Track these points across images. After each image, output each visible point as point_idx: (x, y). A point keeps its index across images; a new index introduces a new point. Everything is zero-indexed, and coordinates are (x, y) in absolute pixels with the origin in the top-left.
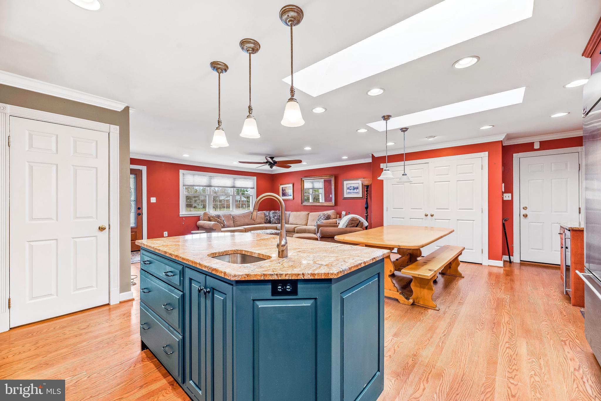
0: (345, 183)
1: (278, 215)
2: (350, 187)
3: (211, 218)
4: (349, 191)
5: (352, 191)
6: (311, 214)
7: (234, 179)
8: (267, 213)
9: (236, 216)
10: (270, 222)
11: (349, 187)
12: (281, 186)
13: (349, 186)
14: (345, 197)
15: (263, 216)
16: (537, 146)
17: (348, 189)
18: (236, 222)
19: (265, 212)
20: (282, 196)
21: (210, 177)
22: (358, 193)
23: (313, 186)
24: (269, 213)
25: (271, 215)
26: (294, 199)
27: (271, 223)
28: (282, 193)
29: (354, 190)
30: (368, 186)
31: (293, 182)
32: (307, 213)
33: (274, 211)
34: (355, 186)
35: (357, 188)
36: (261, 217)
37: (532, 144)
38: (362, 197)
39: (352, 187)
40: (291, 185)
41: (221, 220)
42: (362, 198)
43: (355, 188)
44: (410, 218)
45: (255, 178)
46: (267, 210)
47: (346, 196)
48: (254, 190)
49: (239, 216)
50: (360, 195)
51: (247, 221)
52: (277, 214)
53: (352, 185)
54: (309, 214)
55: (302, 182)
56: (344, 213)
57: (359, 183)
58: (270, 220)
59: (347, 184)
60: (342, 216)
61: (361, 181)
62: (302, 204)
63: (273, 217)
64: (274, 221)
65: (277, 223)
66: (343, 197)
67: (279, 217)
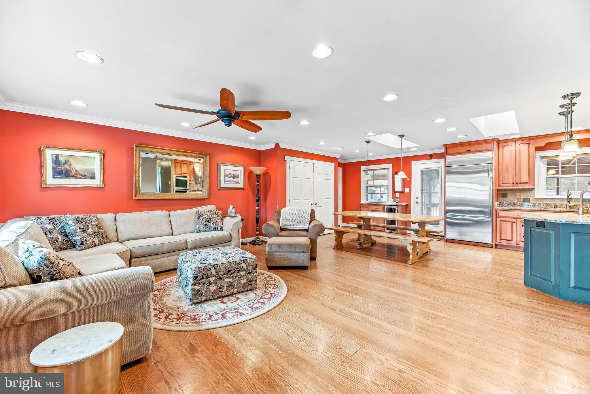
0: (222, 168)
1: (93, 223)
2: (229, 174)
4: (227, 179)
5: (231, 179)
6: (172, 213)
11: (228, 174)
12: (50, 151)
13: (227, 172)
17: (227, 176)
20: (55, 178)
26: (105, 185)
28: (55, 168)
29: (234, 178)
30: (259, 175)
31: (102, 150)
34: (236, 173)
35: (238, 176)
38: (242, 187)
39: (232, 175)
40: (95, 155)
42: (244, 188)
43: (235, 177)
47: (223, 185)
50: (241, 186)
53: (232, 172)
54: (169, 214)
56: (231, 207)
57: (240, 171)
58: (64, 240)
59: (225, 170)
60: (228, 212)
61: (243, 169)
62: (136, 196)
63: (82, 230)
64: (91, 241)
65: (97, 242)
66: (220, 187)
67: (97, 228)
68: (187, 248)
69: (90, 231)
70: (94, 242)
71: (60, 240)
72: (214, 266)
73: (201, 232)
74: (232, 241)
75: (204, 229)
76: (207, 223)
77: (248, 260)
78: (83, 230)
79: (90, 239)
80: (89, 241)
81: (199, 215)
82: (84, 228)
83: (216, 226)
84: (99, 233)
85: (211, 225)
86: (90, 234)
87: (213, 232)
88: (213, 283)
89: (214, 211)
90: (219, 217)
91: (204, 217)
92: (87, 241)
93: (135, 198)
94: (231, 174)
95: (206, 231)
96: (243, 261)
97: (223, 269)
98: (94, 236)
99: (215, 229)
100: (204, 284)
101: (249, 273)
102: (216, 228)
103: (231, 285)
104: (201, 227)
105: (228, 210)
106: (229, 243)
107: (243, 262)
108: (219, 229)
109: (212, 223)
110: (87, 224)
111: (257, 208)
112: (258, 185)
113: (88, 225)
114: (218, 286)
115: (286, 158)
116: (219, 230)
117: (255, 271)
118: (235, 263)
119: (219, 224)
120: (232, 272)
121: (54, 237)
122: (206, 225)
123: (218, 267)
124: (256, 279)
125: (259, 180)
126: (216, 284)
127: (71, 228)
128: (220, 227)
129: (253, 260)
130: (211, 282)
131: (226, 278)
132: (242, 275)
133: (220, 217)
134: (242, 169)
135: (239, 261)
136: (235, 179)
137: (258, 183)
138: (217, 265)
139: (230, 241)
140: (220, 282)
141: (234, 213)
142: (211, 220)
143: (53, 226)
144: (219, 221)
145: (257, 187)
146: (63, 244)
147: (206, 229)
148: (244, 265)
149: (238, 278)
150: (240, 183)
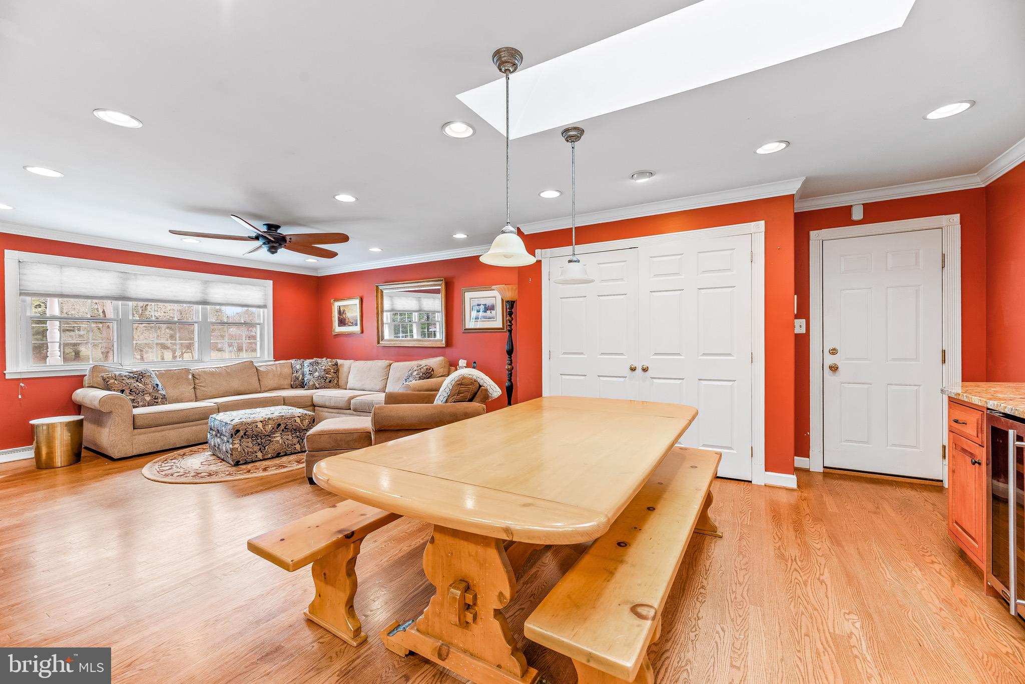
0: (468, 295)
1: (323, 368)
2: (478, 305)
3: (112, 381)
4: (475, 313)
5: (481, 314)
6: (395, 365)
7: (206, 282)
8: (296, 363)
9: (205, 372)
10: (302, 385)
11: (476, 304)
12: (337, 305)
13: (476, 302)
14: (467, 327)
15: (287, 370)
16: (858, 214)
17: (474, 309)
18: (204, 389)
19: (293, 361)
20: (339, 326)
21: (121, 275)
22: (494, 318)
23: (420, 307)
24: (302, 366)
25: (306, 370)
26: (362, 332)
27: (303, 387)
28: (339, 318)
29: (485, 311)
30: (512, 301)
31: (361, 295)
32: (387, 362)
33: (311, 361)
34: (489, 302)
35: (492, 308)
36: (281, 374)
37: (849, 209)
38: (501, 326)
39: (482, 305)
40: (357, 302)
41: (145, 384)
42: (503, 329)
43: (487, 308)
44: (599, 376)
45: (269, 283)
46: (298, 357)
47: (470, 324)
48: (266, 310)
49: (212, 374)
50: (499, 323)
51: (235, 384)
52: (319, 366)
53: (482, 302)
54: (390, 365)
55: (379, 294)
56: (462, 362)
57: (495, 297)
59: (470, 299)
62: (378, 342)
63: (310, 372)
64: (313, 383)
65: (318, 386)
66: (464, 328)
67: (323, 373)
68: (350, 409)
69: (317, 374)
70: (314, 385)
71: (300, 379)
80: (311, 383)
84: (322, 378)
86: (315, 377)
93: (379, 345)
111: (507, 367)
115: (539, 254)
121: (297, 377)
125: (511, 312)
136: (488, 313)
137: (510, 319)
145: (510, 326)
146: (302, 382)
150: (496, 321)
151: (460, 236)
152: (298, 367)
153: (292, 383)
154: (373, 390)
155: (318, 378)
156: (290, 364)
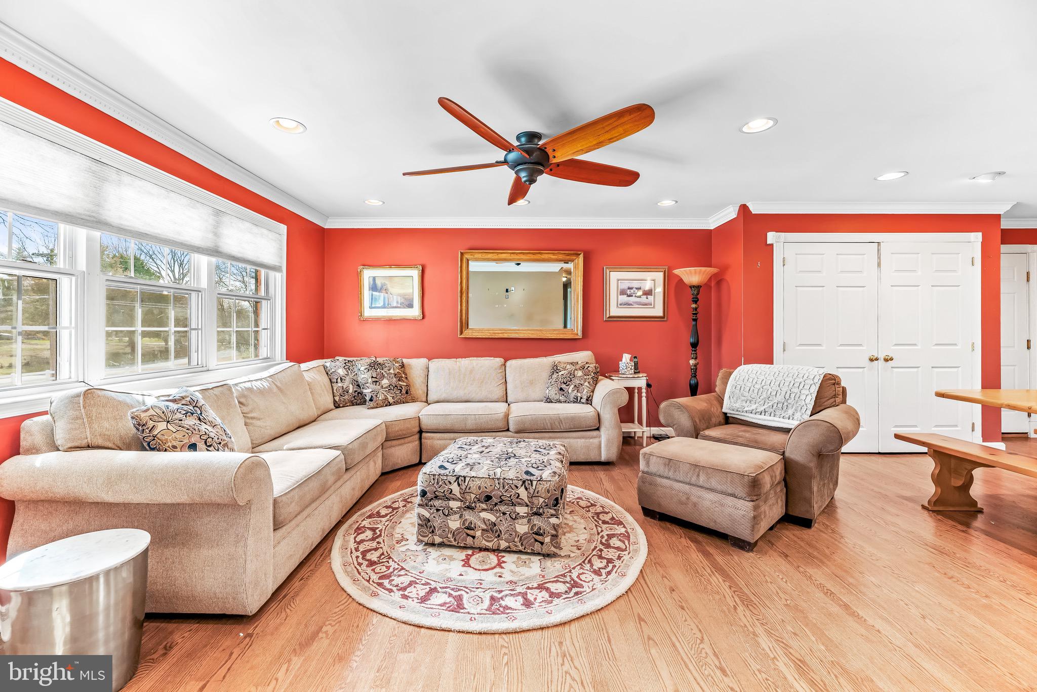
0: (614, 275)
1: (392, 371)
2: (629, 288)
4: (624, 298)
5: (633, 299)
6: (512, 364)
8: (337, 365)
9: (250, 390)
11: (626, 288)
12: (369, 274)
13: (624, 285)
14: (612, 314)
15: (324, 378)
17: (623, 292)
18: (258, 423)
19: (328, 363)
20: (373, 308)
22: (651, 305)
24: (349, 370)
25: (364, 376)
26: (424, 317)
27: (363, 402)
28: (371, 295)
29: (639, 296)
30: (698, 286)
31: (418, 261)
32: (499, 361)
34: (645, 285)
35: (649, 293)
36: (324, 384)
38: (661, 314)
39: (635, 289)
42: (663, 317)
43: (642, 293)
45: (283, 228)
47: (614, 310)
48: (280, 275)
50: (658, 311)
52: (386, 369)
53: (636, 284)
54: (505, 365)
55: (464, 262)
56: (626, 357)
57: (653, 280)
58: (357, 391)
59: (618, 280)
60: (619, 368)
61: (661, 274)
62: (461, 333)
63: (374, 379)
64: (383, 397)
65: (391, 400)
66: (608, 316)
67: (395, 379)
68: (508, 430)
69: (385, 382)
70: (386, 399)
71: (351, 391)
72: (458, 478)
73: (552, 402)
74: (602, 429)
75: (557, 397)
76: (564, 386)
77: (534, 483)
78: (376, 380)
79: (382, 395)
80: (381, 397)
81: (555, 369)
82: (378, 377)
83: (579, 395)
84: (396, 386)
85: (570, 391)
86: (384, 386)
87: (572, 405)
88: (456, 513)
89: (582, 364)
90: (588, 377)
91: (560, 373)
92: (378, 396)
93: (462, 336)
94: (631, 288)
95: (560, 402)
96: (521, 483)
97: (474, 489)
98: (389, 390)
99: (576, 400)
100: (438, 510)
101: (536, 514)
102: (579, 398)
103: (492, 529)
104: (553, 393)
105: (620, 363)
106: (595, 433)
107: (522, 485)
108: (584, 400)
109: (573, 386)
110: (382, 371)
111: (692, 362)
112: (696, 309)
113: (384, 373)
114: (464, 524)
115: (772, 237)
116: (583, 403)
117: (553, 512)
118: (504, 482)
119: (586, 390)
120: (495, 500)
121: (345, 387)
122: (561, 389)
123: (465, 482)
124: (554, 532)
125: (697, 298)
126: (460, 517)
127: (363, 376)
128: (585, 397)
129: (547, 485)
130: (451, 509)
131: (484, 510)
132: (518, 514)
133: (590, 377)
134: (659, 276)
135: (512, 480)
136: (644, 299)
137: (694, 306)
138: (465, 477)
139: (598, 429)
140: (469, 516)
141: (631, 369)
142: (571, 381)
143: (347, 372)
144: (586, 384)
145: (693, 314)
146: (354, 397)
147: (561, 398)
148: (522, 491)
149: (509, 519)
150: (654, 307)
151: (667, 203)
152: (341, 372)
153: (337, 399)
154: (485, 400)
155: (390, 387)
156: (322, 367)
